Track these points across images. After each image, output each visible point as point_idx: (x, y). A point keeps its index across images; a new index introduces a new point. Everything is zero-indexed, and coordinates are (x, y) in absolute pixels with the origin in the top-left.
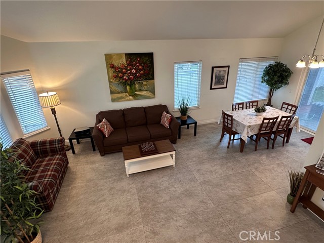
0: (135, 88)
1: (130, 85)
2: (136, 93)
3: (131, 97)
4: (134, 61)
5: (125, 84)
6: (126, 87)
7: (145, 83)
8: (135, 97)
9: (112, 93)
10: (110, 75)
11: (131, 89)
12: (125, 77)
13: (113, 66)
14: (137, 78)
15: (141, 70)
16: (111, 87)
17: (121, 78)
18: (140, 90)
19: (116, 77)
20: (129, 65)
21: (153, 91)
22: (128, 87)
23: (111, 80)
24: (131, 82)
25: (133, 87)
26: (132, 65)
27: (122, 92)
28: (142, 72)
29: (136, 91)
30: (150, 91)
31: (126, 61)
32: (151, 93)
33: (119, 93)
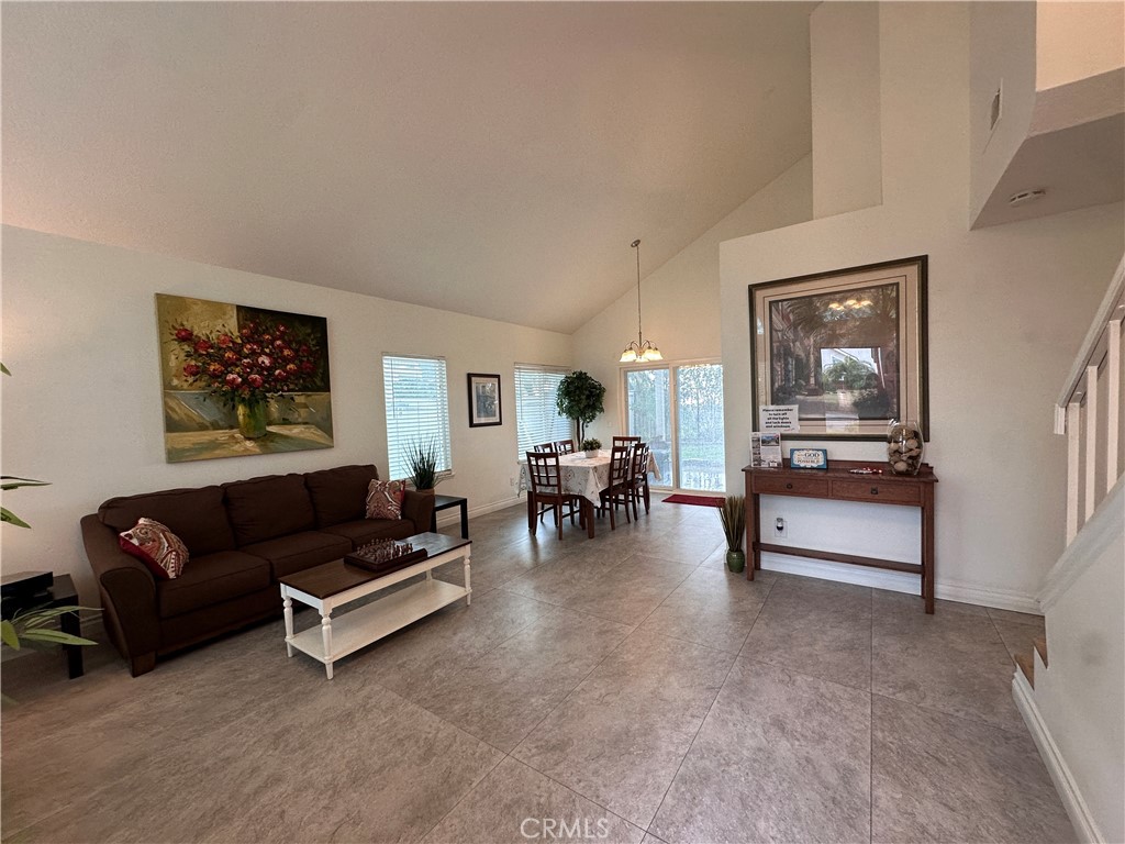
0: (267, 414)
1: (251, 404)
2: (271, 429)
3: (249, 444)
4: (266, 331)
5: (230, 397)
6: (234, 408)
7: (300, 399)
8: (267, 443)
9: (172, 425)
10: (173, 363)
11: (251, 415)
12: (230, 377)
13: (185, 337)
14: (272, 383)
15: (287, 360)
16: (172, 404)
17: (214, 376)
18: (285, 422)
19: (195, 372)
20: (247, 339)
21: (326, 426)
22: (241, 410)
23: (175, 382)
24: (253, 394)
25: (259, 410)
26: (260, 343)
27: (215, 426)
28: (291, 366)
29: (270, 424)
30: (319, 427)
31: (240, 328)
32: (320, 432)
33: (202, 427)
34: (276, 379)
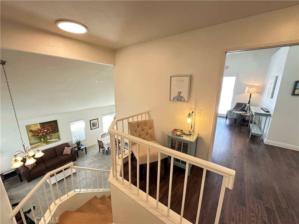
0: (47, 138)
1: (44, 138)
3: (44, 144)
4: (45, 126)
5: (40, 138)
6: (41, 139)
7: (53, 135)
8: (47, 143)
9: (31, 144)
10: (30, 135)
11: (44, 139)
12: (40, 135)
13: (31, 131)
14: (47, 134)
16: (30, 141)
17: (37, 135)
18: (51, 139)
19: (33, 136)
20: (42, 128)
21: (59, 138)
22: (42, 139)
23: (30, 138)
24: (44, 136)
25: (46, 138)
26: (44, 128)
27: (38, 143)
28: (51, 130)
29: (48, 140)
30: (57, 138)
31: (40, 127)
32: (57, 139)
33: (36, 143)
34: (48, 133)
